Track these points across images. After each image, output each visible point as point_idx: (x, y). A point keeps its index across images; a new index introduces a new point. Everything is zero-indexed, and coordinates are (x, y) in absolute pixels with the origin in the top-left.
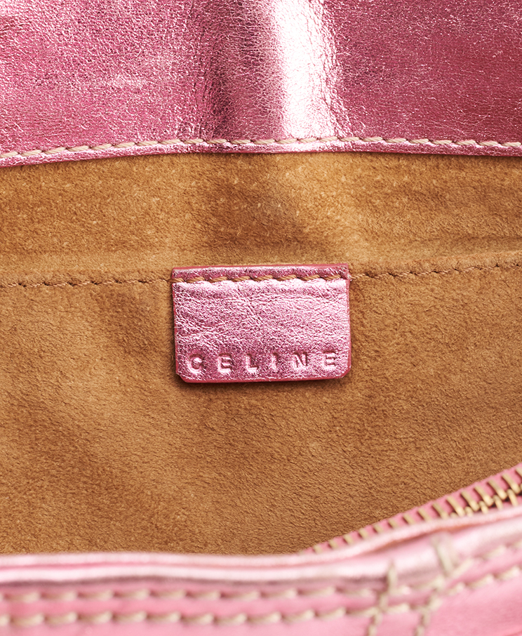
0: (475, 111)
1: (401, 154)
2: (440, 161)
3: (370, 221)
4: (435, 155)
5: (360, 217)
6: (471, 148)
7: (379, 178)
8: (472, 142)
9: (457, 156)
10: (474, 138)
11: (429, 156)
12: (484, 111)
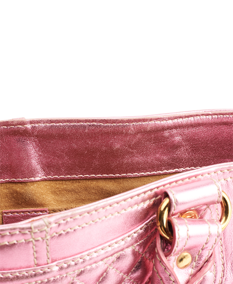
0: (82, 168)
1: (63, 180)
2: (74, 181)
3: (56, 197)
4: (72, 180)
5: (53, 196)
6: (81, 177)
7: (58, 186)
8: (82, 176)
9: (78, 179)
10: (82, 175)
11: (70, 180)
12: (84, 167)
